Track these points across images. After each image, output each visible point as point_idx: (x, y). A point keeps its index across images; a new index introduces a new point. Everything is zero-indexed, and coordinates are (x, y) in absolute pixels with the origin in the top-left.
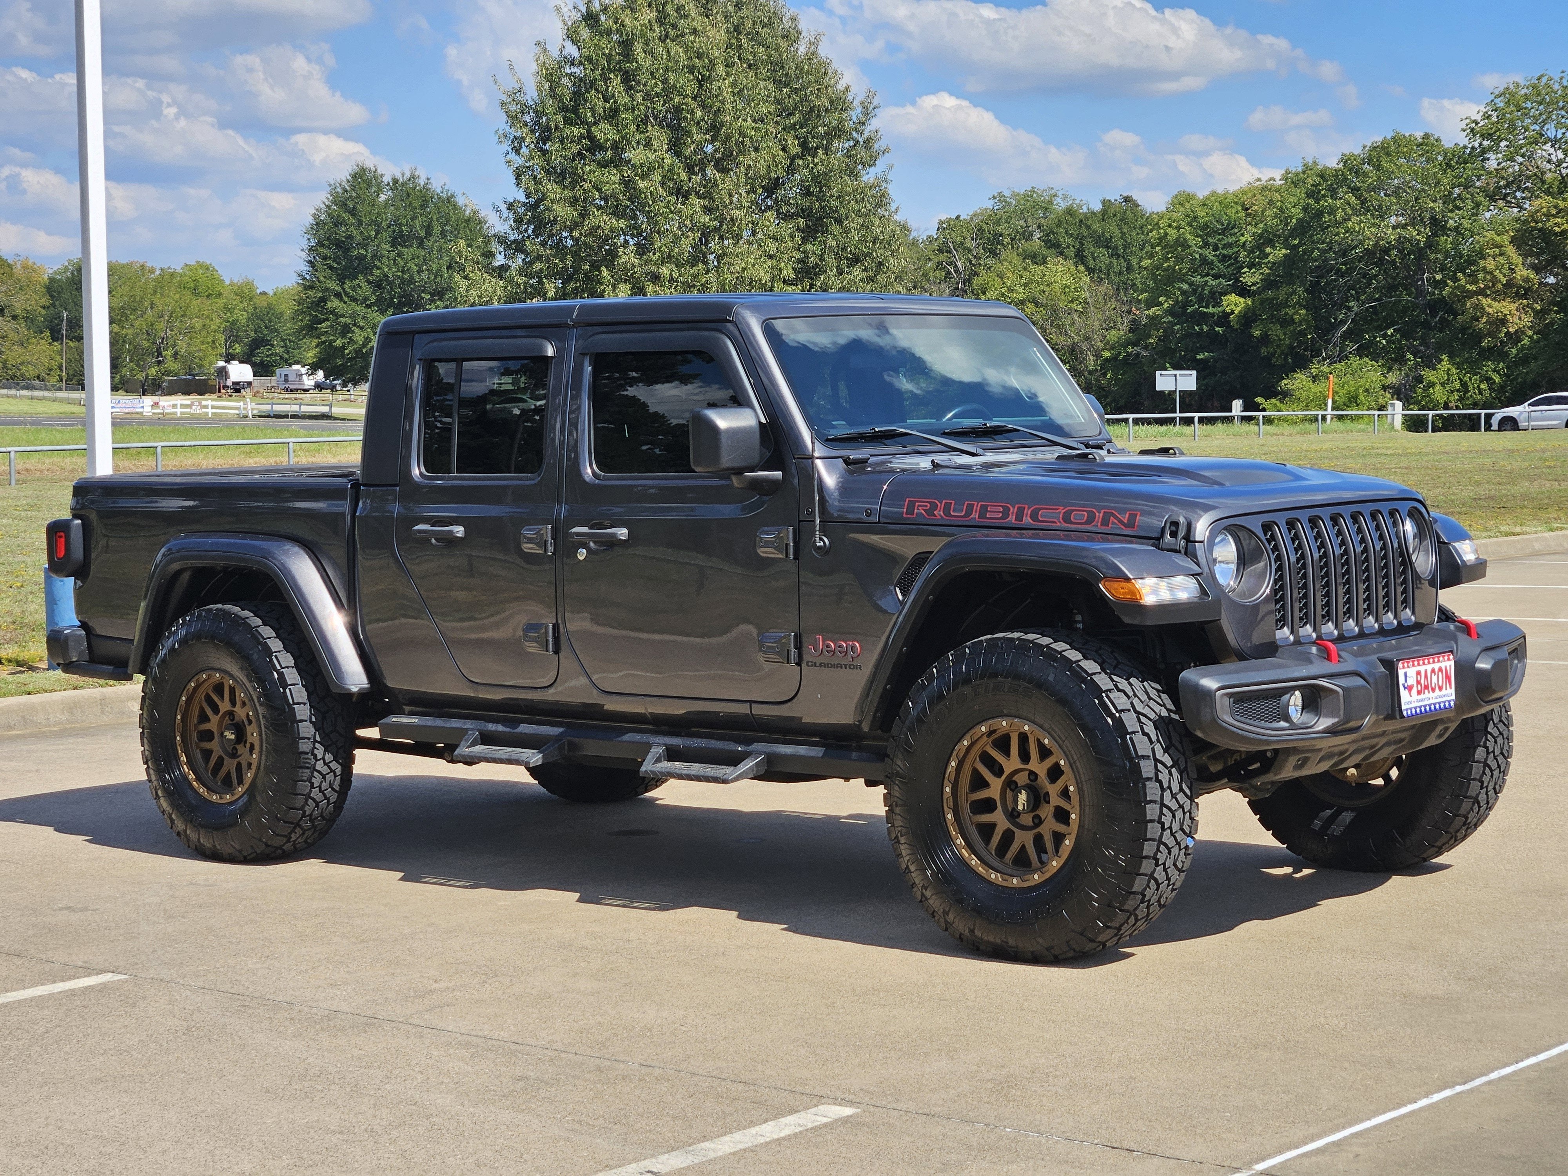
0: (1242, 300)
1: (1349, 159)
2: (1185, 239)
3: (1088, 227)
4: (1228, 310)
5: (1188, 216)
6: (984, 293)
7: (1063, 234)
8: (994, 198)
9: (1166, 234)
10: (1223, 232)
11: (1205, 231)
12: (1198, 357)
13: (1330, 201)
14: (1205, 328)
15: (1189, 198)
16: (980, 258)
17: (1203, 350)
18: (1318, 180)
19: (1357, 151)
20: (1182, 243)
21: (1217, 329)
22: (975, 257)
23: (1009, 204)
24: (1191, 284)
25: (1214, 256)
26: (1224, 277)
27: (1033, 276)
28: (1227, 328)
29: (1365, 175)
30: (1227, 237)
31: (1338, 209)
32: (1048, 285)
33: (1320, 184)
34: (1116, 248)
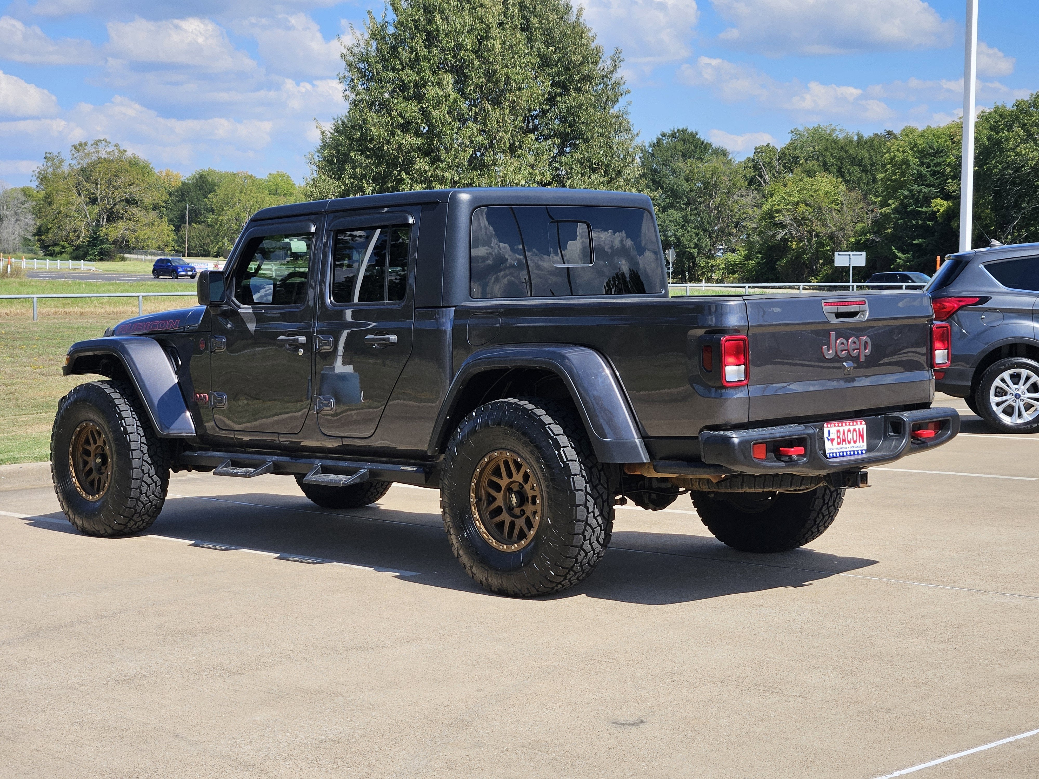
0: (945, 202)
1: (1020, 103)
2: (908, 160)
3: (846, 152)
4: (935, 209)
5: (911, 144)
6: (772, 197)
7: (829, 157)
8: (792, 132)
9: (895, 156)
10: (935, 155)
11: (922, 154)
12: (915, 242)
13: (1006, 133)
14: (920, 222)
15: (912, 130)
16: (781, 173)
17: (918, 237)
18: (998, 118)
19: (1027, 98)
20: (906, 162)
21: (928, 223)
22: (777, 172)
23: (804, 136)
24: (911, 191)
25: (927, 171)
26: (933, 186)
27: (806, 185)
28: (935, 222)
29: (1031, 115)
30: (937, 158)
31: (1011, 139)
32: (814, 192)
33: (999, 121)
34: (865, 166)
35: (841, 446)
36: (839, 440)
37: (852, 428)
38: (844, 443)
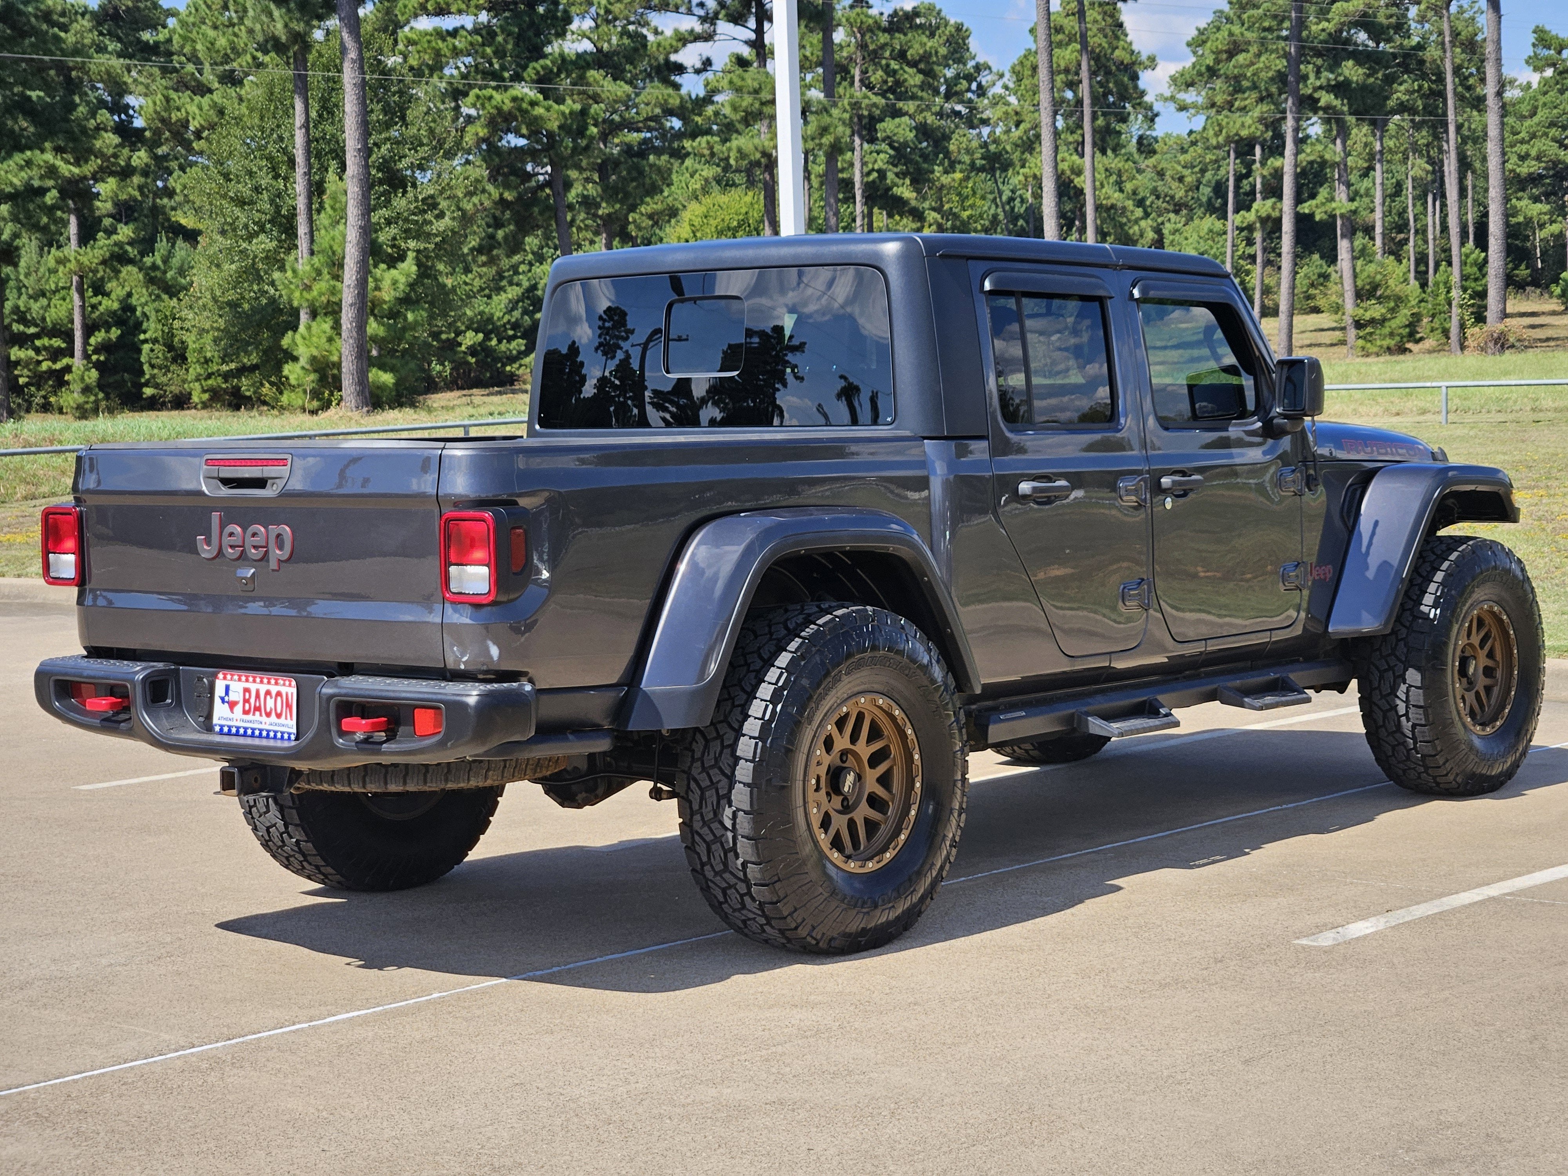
35: (250, 717)
36: (247, 706)
37: (274, 689)
38: (257, 713)
